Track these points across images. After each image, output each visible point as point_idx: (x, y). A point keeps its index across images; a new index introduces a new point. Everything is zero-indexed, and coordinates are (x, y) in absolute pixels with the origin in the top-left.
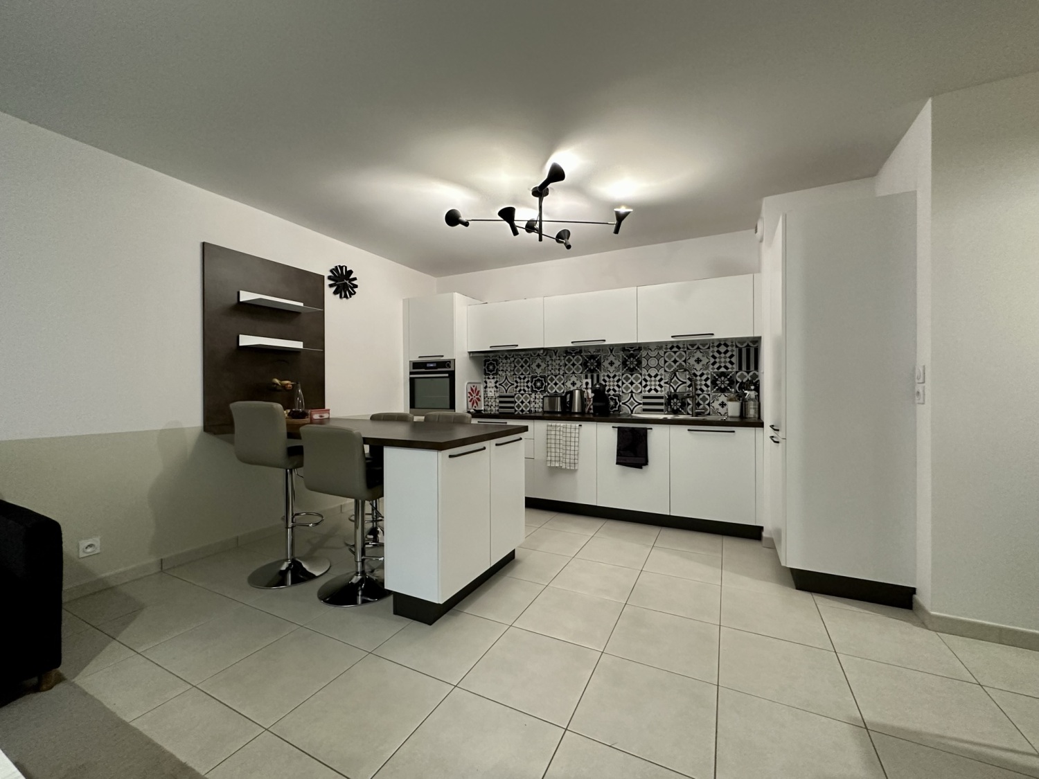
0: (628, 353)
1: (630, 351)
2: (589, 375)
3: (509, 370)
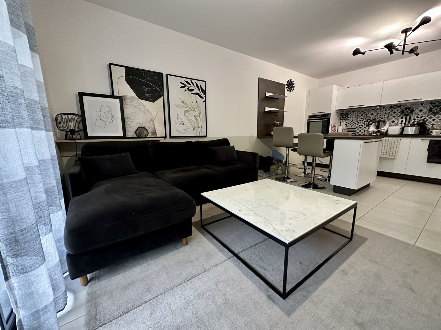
0: (434, 105)
1: (435, 103)
2: (404, 117)
3: (354, 117)
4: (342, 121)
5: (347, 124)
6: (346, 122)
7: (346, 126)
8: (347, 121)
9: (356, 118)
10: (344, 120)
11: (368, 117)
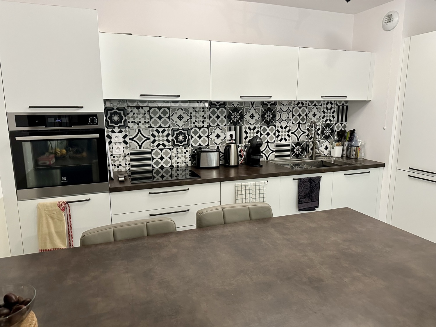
0: (266, 107)
2: (233, 128)
3: (143, 121)
4: (113, 132)
5: (127, 139)
6: (123, 134)
7: (125, 145)
8: (126, 131)
9: (147, 126)
10: (117, 130)
11: (173, 125)
